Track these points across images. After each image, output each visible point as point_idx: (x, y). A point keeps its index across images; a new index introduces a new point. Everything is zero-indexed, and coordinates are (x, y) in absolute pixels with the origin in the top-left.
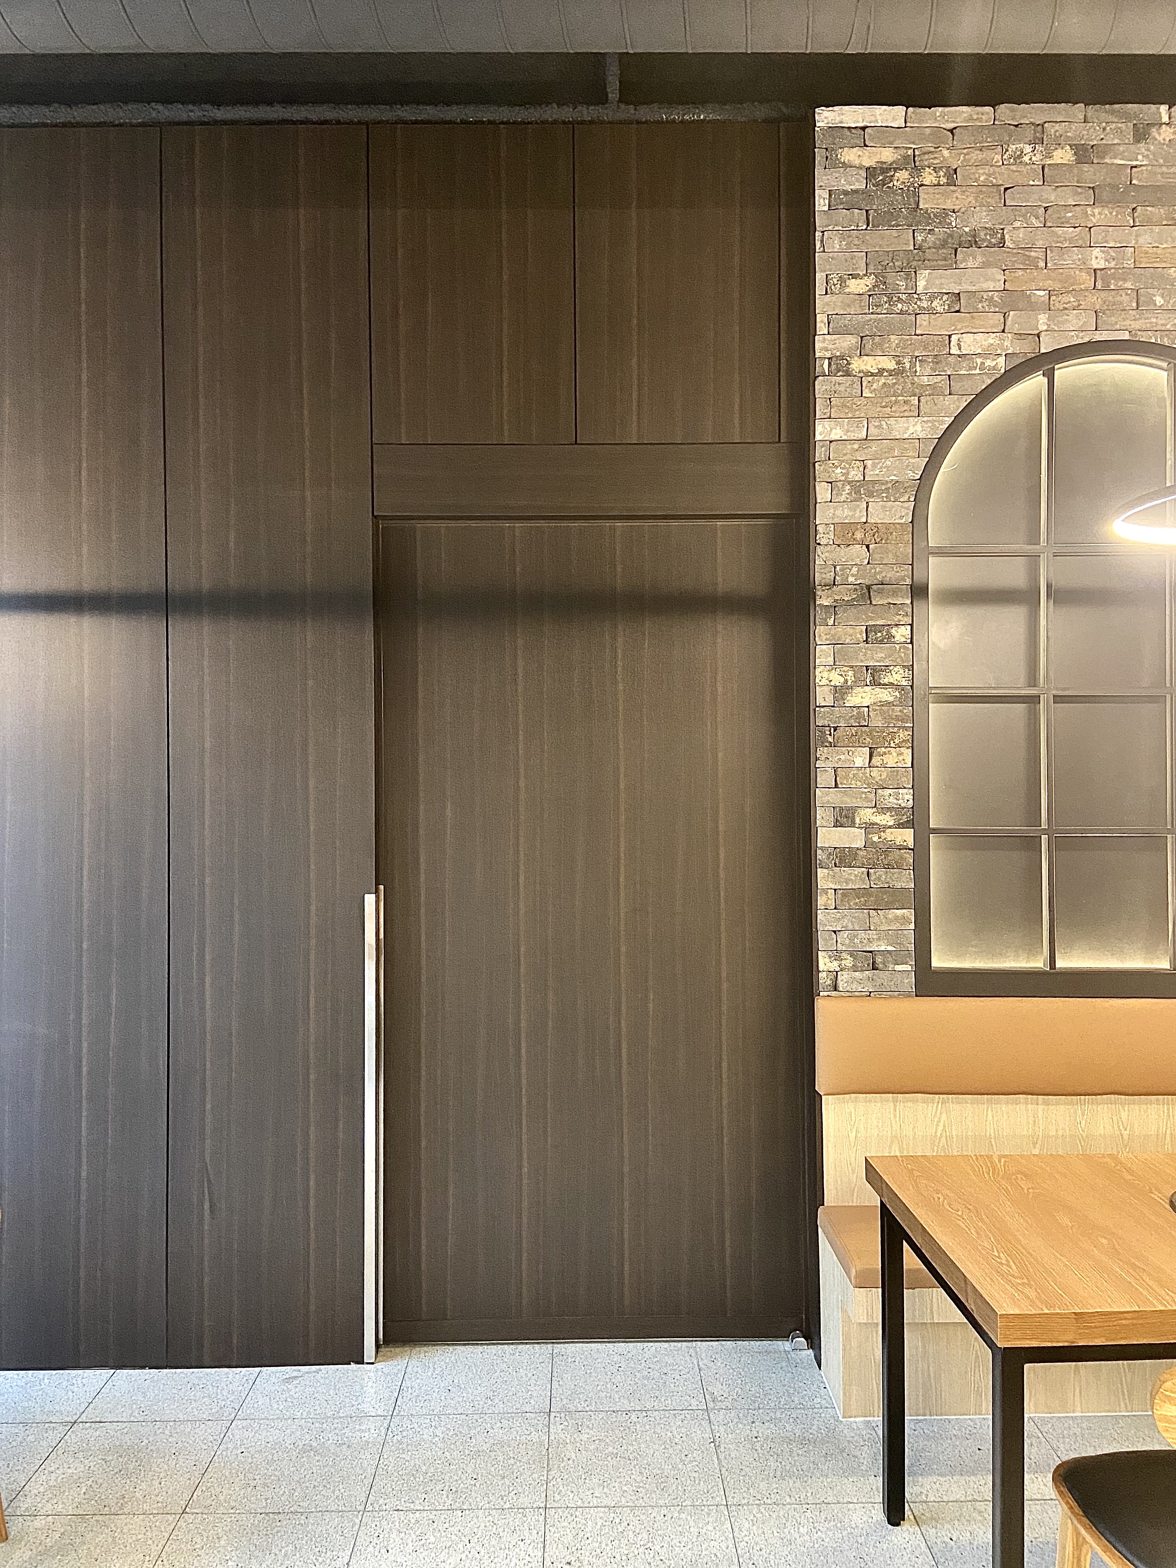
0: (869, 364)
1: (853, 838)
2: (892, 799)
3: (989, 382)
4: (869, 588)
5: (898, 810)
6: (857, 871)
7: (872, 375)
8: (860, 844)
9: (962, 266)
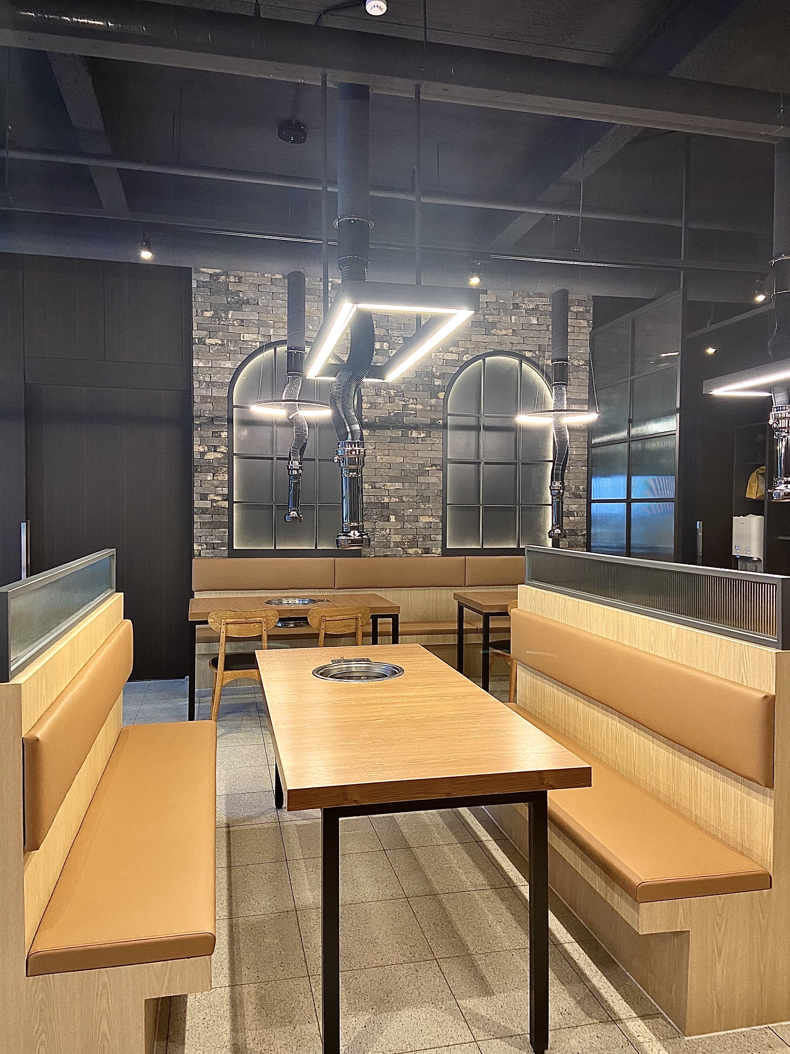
0: (213, 341)
1: (207, 504)
2: (221, 491)
3: (254, 350)
4: (213, 418)
5: (223, 495)
6: (208, 516)
7: (213, 345)
8: (209, 506)
9: (244, 310)
